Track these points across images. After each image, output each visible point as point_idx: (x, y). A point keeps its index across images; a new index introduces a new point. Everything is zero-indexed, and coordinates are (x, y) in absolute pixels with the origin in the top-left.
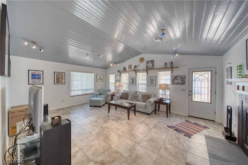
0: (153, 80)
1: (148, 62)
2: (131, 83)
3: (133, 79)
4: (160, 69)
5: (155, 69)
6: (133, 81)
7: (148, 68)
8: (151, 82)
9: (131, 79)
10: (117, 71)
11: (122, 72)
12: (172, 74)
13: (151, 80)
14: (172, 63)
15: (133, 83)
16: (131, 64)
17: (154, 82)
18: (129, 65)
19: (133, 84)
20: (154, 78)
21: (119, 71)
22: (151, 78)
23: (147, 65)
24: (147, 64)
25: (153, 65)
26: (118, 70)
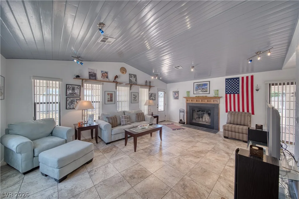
0: (136, 97)
1: (130, 75)
2: (108, 101)
3: (112, 94)
4: (142, 86)
5: (138, 85)
6: (111, 97)
7: (132, 82)
8: (134, 99)
9: (108, 94)
10: (76, 77)
11: (86, 80)
12: (149, 91)
13: (134, 96)
14: (150, 82)
15: (111, 100)
16: (106, 71)
17: (137, 98)
18: (102, 70)
19: (111, 102)
20: (136, 94)
21: (78, 77)
22: (135, 94)
23: (131, 78)
24: (129, 77)
25: (136, 80)
26: (77, 75)
